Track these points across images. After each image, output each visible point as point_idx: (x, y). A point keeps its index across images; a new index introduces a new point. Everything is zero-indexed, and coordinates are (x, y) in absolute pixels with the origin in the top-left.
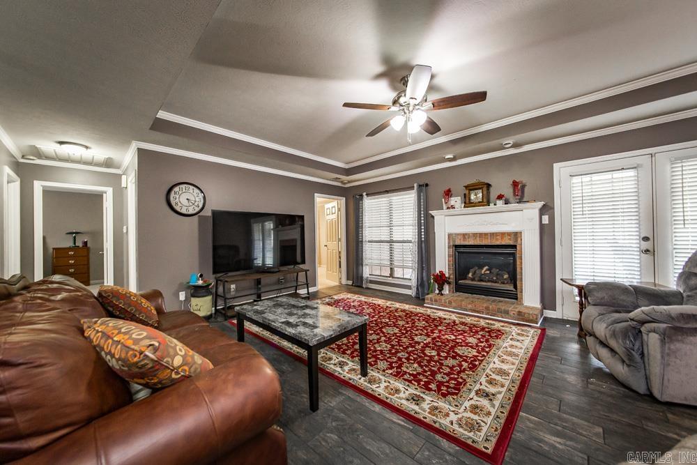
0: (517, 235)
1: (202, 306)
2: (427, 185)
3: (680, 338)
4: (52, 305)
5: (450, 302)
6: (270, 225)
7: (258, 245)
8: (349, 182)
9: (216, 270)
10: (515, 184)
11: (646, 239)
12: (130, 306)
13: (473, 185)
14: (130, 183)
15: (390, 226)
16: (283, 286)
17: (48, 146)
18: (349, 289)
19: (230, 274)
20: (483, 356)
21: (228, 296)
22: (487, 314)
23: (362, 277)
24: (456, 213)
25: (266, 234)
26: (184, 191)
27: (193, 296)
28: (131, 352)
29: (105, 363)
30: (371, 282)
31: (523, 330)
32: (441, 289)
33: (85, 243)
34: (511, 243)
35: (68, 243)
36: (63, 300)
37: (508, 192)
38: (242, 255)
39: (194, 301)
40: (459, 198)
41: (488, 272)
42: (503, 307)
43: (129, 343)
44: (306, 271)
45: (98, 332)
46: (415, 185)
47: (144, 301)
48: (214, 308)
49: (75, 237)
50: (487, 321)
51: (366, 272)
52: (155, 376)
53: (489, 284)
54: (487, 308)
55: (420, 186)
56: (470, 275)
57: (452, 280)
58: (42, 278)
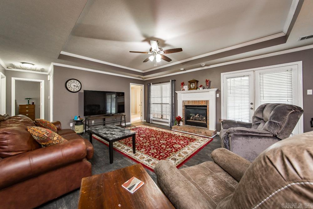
0: (207, 102)
1: (80, 129)
2: (175, 80)
3: (236, 138)
4: (18, 123)
5: (181, 129)
6: (114, 96)
7: (109, 105)
8: (145, 78)
9: (85, 114)
10: (207, 81)
11: (252, 104)
12: (47, 126)
13: (191, 81)
14: (51, 78)
15: (162, 97)
16: (115, 122)
17: (17, 64)
18: (144, 124)
19: (92, 116)
20: (183, 147)
21: (90, 125)
22: (194, 133)
23: (150, 118)
24: (185, 92)
25: (112, 100)
26: (73, 82)
27: (76, 125)
28: (40, 134)
29: (33, 138)
30: (154, 120)
31: (204, 139)
32: (179, 123)
33: (33, 103)
34: (205, 105)
35: (26, 103)
36: (22, 122)
37: (204, 84)
38: (101, 109)
39: (76, 127)
40: (187, 86)
41: (198, 117)
42: (200, 130)
43: (40, 132)
44: (125, 115)
45: (32, 130)
46: (170, 80)
47: (52, 124)
48: (84, 130)
49: (29, 100)
50: (193, 136)
51: (151, 117)
52: (47, 142)
53: (198, 121)
54: (194, 131)
55: (172, 81)
56: (191, 118)
57: (184, 119)
58: (14, 115)
